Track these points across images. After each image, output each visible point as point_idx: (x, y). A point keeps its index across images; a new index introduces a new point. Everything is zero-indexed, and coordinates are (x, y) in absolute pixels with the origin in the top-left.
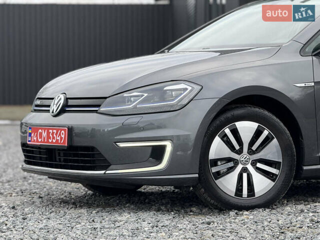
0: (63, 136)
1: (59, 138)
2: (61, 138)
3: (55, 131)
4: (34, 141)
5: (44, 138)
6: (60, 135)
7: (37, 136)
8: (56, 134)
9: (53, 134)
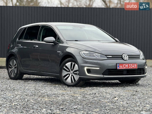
0: (136, 66)
1: (134, 66)
2: (135, 67)
3: (132, 65)
4: (121, 68)
5: (127, 67)
6: (134, 65)
7: (123, 66)
8: (132, 66)
9: (131, 65)
